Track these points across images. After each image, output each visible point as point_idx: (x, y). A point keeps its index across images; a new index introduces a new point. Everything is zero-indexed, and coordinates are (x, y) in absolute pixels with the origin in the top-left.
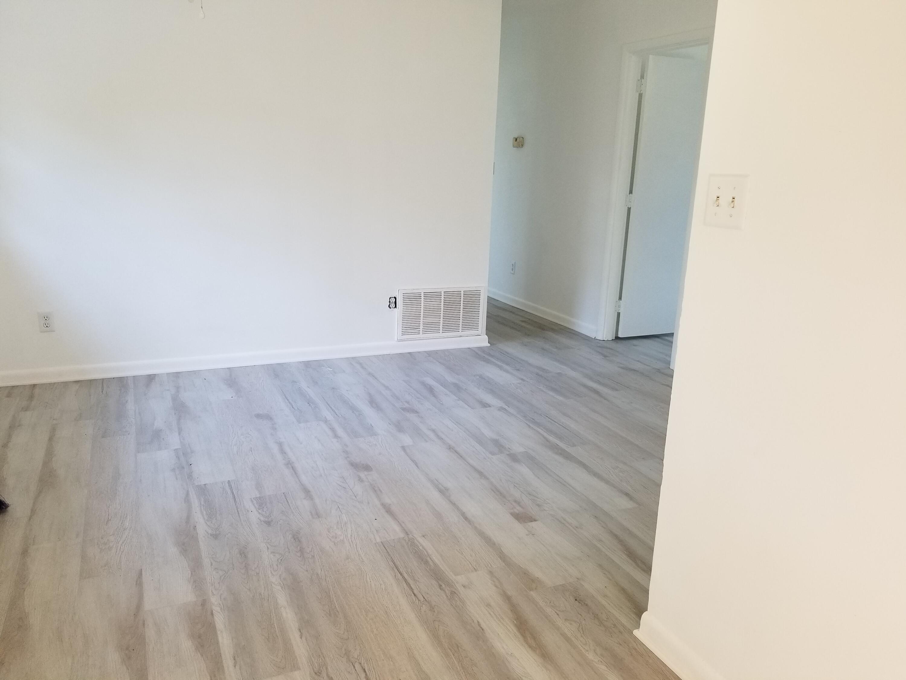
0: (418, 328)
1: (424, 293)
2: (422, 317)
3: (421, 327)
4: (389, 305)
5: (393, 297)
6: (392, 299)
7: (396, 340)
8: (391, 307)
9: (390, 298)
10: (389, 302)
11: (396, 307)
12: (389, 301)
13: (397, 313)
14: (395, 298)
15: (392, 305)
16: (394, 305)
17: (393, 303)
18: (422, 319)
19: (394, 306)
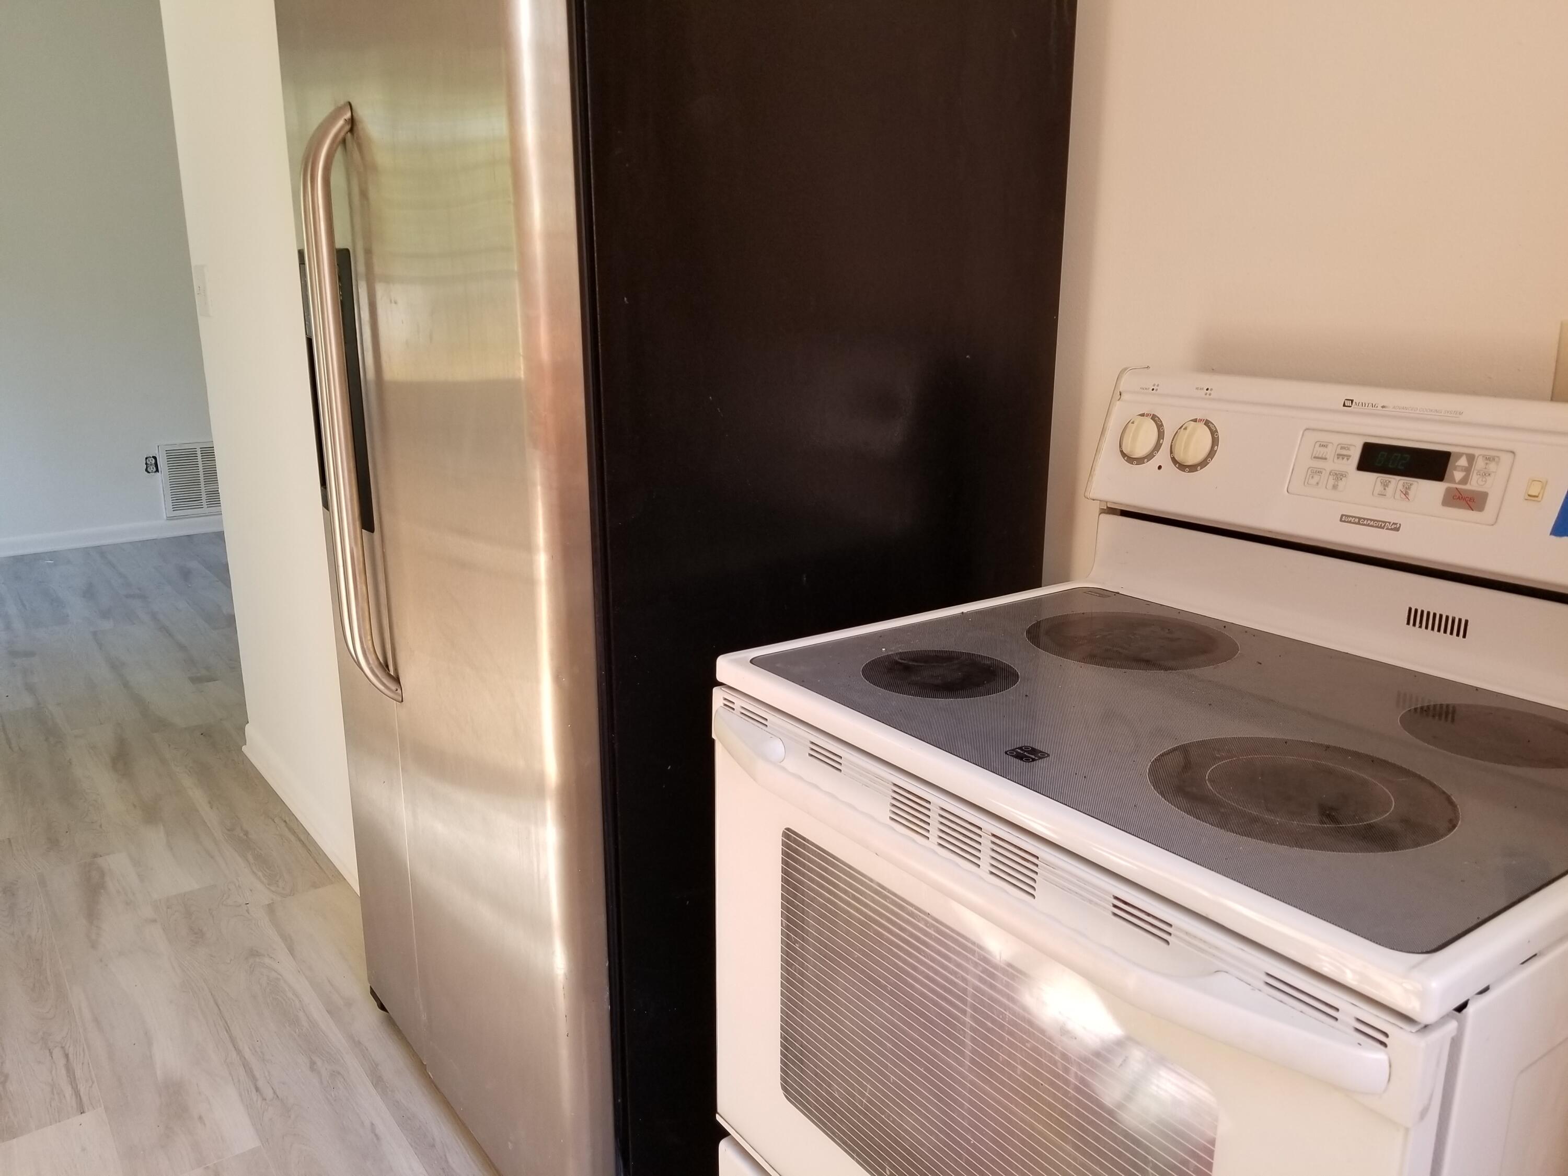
0: (199, 499)
1: (201, 448)
2: (202, 483)
3: (204, 497)
4: (145, 467)
5: (150, 457)
6: (150, 459)
7: (165, 517)
8: (150, 471)
9: (146, 458)
10: (146, 464)
11: (157, 470)
12: (145, 462)
13: (161, 479)
14: (155, 458)
15: (152, 469)
16: (155, 468)
17: (152, 465)
18: (202, 485)
19: (155, 470)
